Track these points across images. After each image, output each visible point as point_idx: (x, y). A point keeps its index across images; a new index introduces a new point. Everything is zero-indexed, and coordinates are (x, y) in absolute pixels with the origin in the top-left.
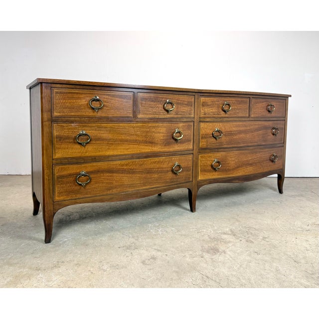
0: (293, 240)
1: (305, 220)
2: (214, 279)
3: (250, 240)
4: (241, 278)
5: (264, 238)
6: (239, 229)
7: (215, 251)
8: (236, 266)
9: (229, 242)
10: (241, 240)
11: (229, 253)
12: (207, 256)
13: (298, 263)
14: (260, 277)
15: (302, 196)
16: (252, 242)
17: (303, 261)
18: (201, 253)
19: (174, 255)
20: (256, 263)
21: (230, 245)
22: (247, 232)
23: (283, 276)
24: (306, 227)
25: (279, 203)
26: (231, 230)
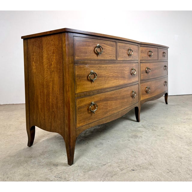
0: (178, 127)
1: (182, 117)
2: (138, 151)
3: (154, 130)
4: (153, 149)
5: (162, 128)
6: (147, 124)
7: (136, 136)
8: (149, 143)
9: (143, 131)
10: (149, 130)
11: (144, 137)
12: (131, 140)
13: (182, 139)
14: (163, 148)
15: (178, 105)
16: (155, 130)
17: (184, 138)
18: (128, 138)
19: (113, 141)
20: (159, 141)
21: (144, 133)
22: (151, 125)
23: (175, 146)
24: (183, 120)
25: (166, 109)
26: (142, 125)
